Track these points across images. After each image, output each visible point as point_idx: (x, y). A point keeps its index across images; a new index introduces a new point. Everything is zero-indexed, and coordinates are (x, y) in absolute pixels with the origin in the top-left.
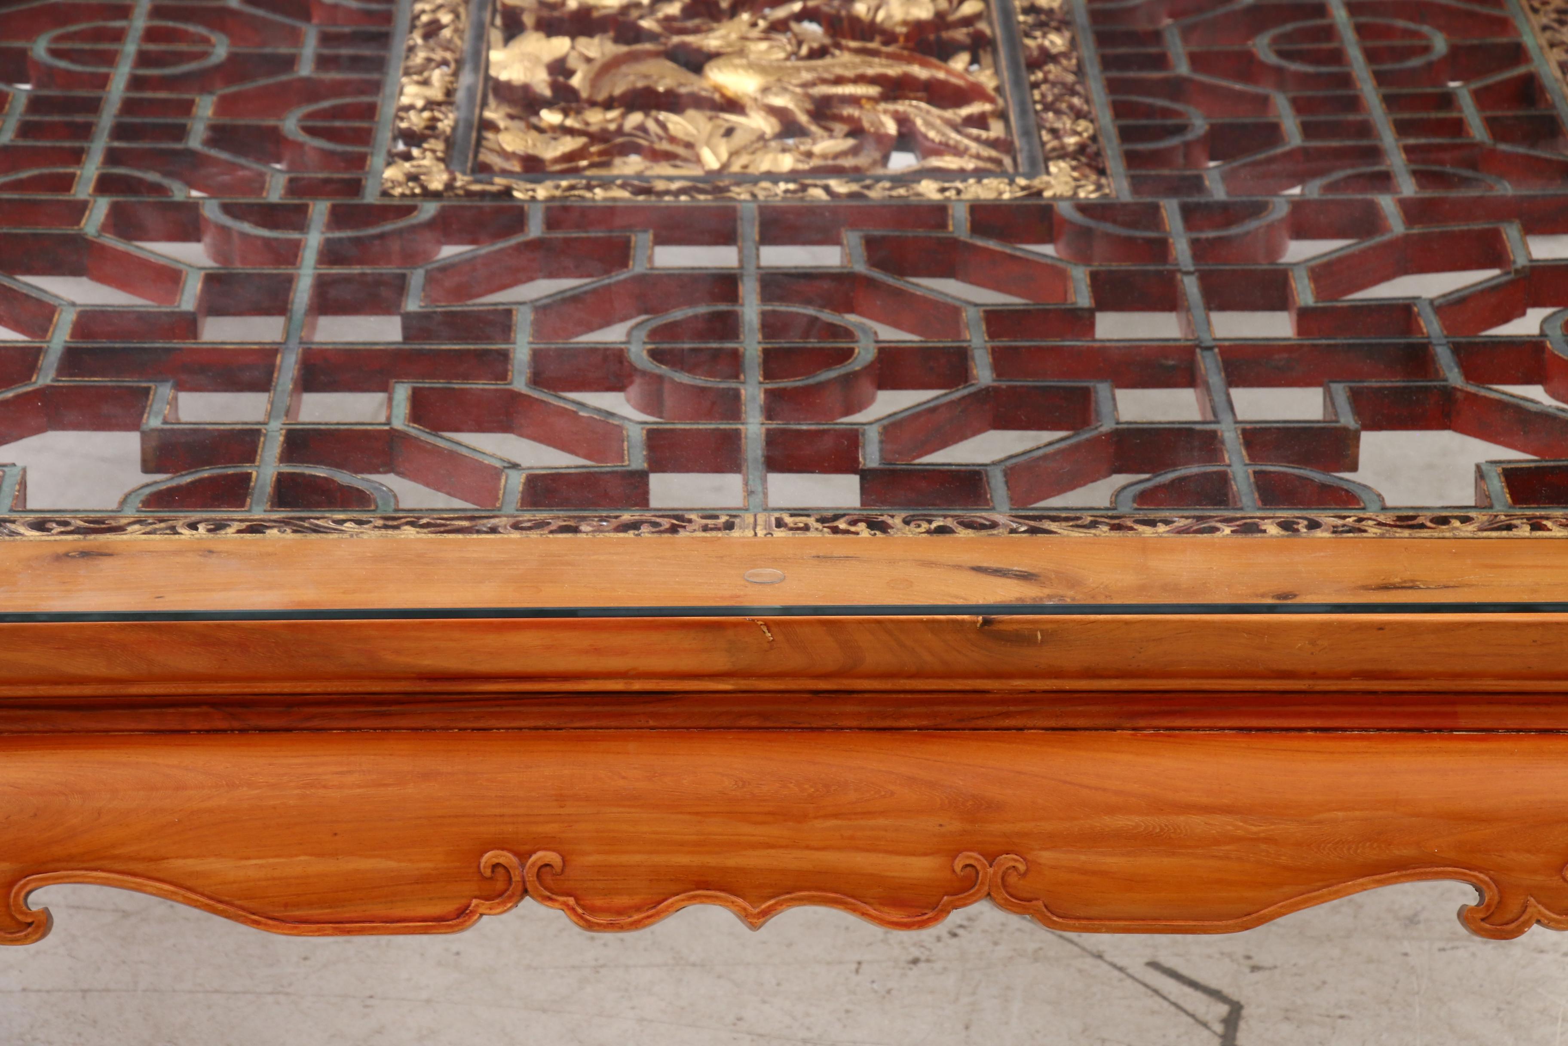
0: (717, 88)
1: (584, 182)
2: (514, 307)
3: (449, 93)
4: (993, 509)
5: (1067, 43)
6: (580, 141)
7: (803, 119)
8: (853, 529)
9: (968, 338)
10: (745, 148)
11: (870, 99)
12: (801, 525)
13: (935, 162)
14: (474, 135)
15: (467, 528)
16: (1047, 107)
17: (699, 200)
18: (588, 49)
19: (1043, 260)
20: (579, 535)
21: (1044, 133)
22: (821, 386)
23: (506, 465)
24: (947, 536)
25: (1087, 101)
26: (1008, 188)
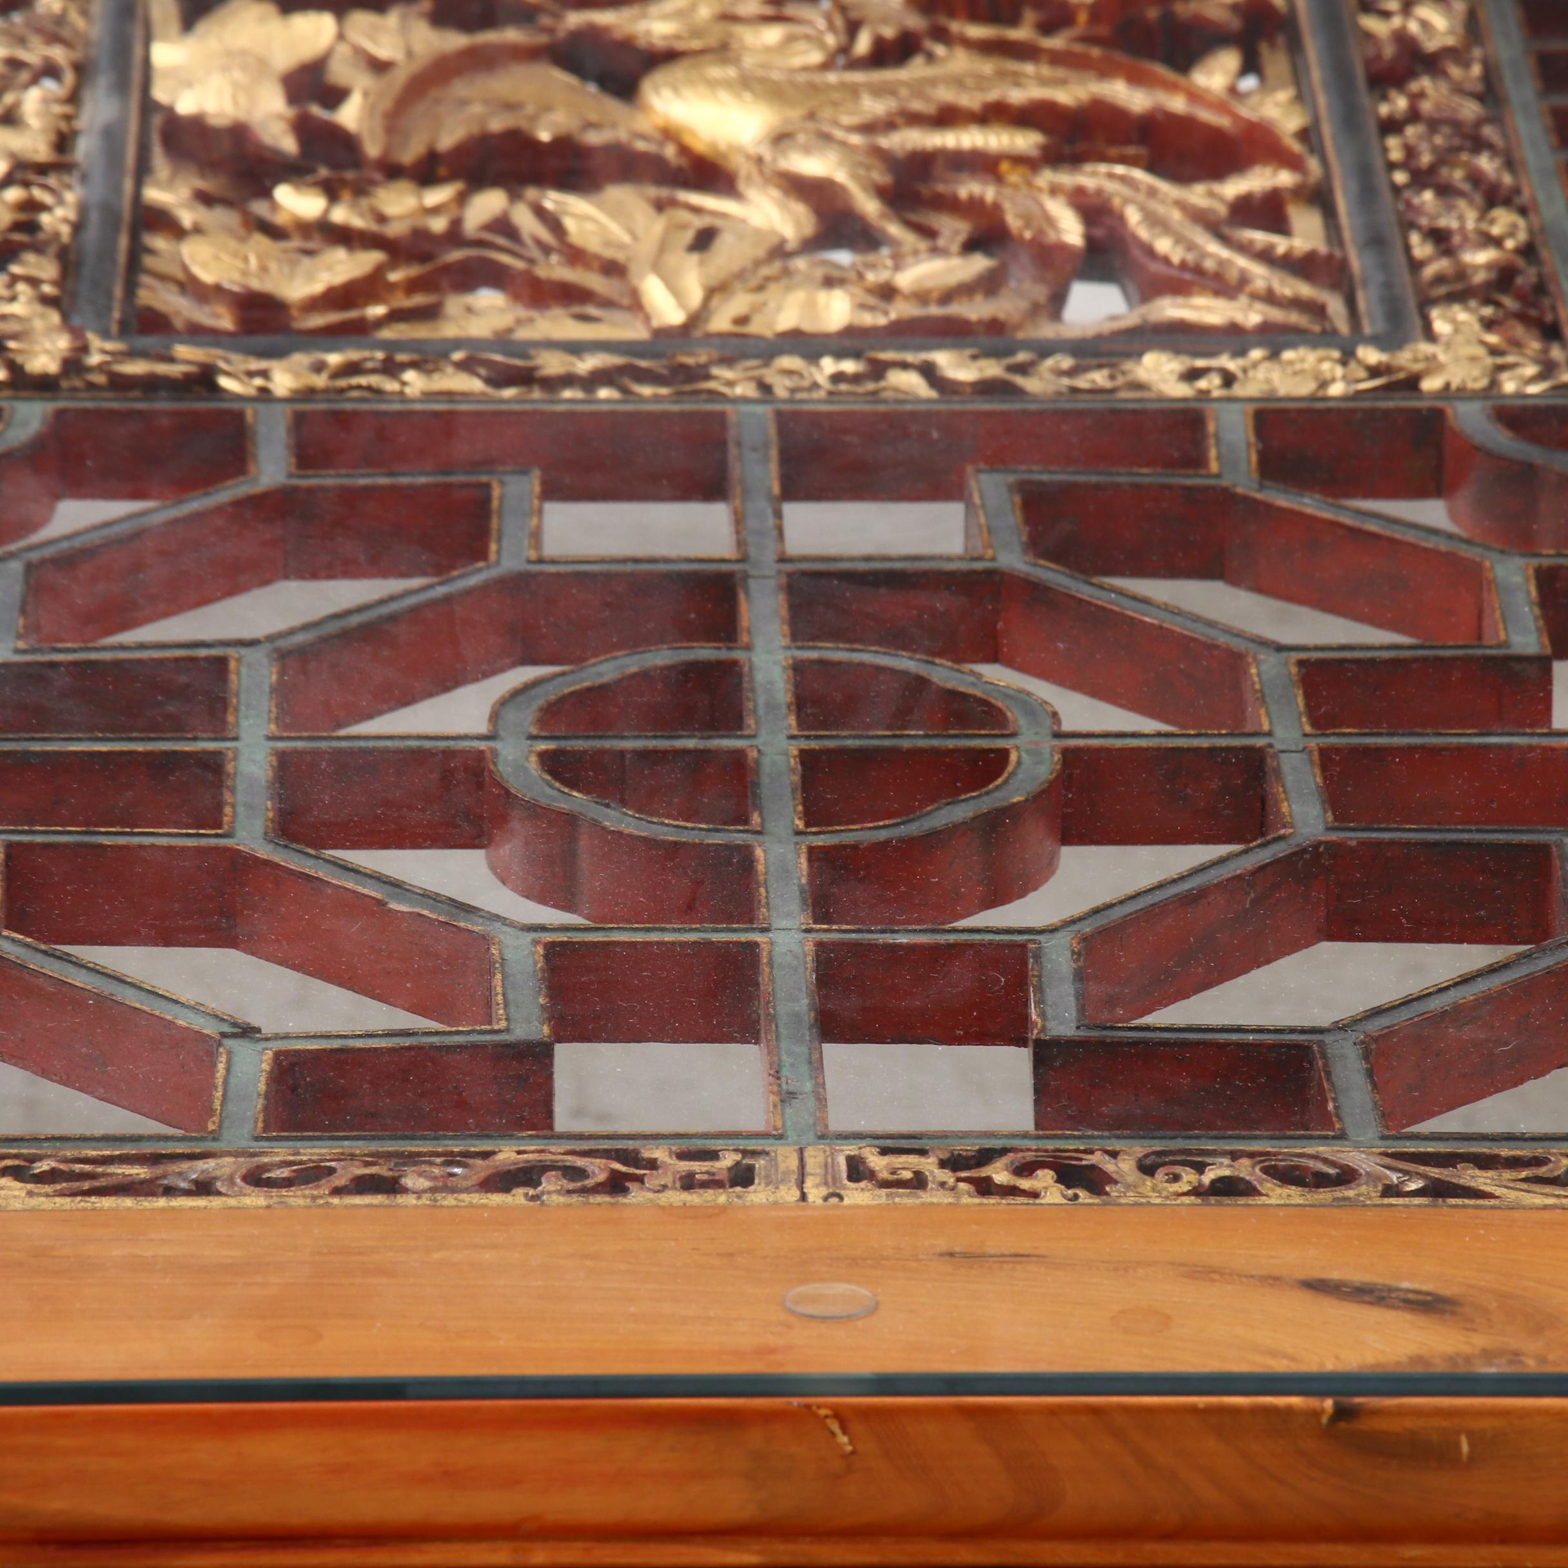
0: (669, 134)
1: (380, 355)
2: (231, 652)
3: (63, 142)
4: (1342, 1136)
5: (1460, 30)
6: (366, 261)
7: (869, 206)
8: (1025, 1184)
9: (1266, 727)
10: (740, 275)
11: (1019, 160)
12: (907, 1175)
13: (1171, 309)
14: (123, 242)
15: (143, 1182)
16: (1421, 178)
17: (641, 399)
18: (374, 40)
19: (1430, 543)
20: (401, 1199)
21: (1415, 238)
22: (934, 837)
23: (227, 1029)
24: (1242, 1201)
25: (1510, 163)
26: (1339, 371)
